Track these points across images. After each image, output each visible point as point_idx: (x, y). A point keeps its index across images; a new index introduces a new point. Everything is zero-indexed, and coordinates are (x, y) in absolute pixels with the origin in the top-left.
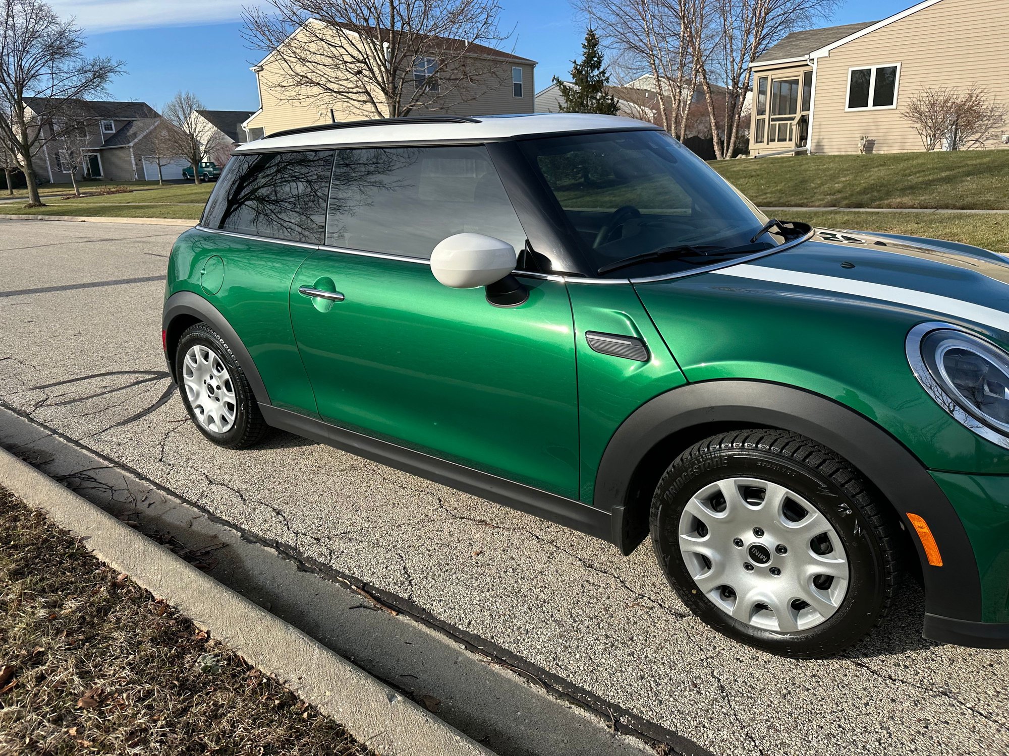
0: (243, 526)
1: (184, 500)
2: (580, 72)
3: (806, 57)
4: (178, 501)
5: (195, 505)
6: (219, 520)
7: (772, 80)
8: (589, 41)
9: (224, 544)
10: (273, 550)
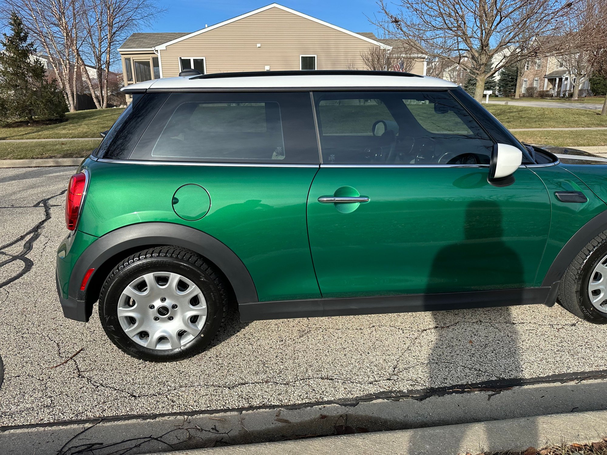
0: (326, 399)
1: (240, 410)
2: (12, 42)
3: (153, 49)
4: (236, 413)
5: (251, 408)
6: (294, 407)
7: (133, 60)
8: (15, 21)
9: (341, 416)
10: (380, 401)
